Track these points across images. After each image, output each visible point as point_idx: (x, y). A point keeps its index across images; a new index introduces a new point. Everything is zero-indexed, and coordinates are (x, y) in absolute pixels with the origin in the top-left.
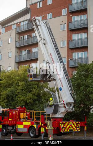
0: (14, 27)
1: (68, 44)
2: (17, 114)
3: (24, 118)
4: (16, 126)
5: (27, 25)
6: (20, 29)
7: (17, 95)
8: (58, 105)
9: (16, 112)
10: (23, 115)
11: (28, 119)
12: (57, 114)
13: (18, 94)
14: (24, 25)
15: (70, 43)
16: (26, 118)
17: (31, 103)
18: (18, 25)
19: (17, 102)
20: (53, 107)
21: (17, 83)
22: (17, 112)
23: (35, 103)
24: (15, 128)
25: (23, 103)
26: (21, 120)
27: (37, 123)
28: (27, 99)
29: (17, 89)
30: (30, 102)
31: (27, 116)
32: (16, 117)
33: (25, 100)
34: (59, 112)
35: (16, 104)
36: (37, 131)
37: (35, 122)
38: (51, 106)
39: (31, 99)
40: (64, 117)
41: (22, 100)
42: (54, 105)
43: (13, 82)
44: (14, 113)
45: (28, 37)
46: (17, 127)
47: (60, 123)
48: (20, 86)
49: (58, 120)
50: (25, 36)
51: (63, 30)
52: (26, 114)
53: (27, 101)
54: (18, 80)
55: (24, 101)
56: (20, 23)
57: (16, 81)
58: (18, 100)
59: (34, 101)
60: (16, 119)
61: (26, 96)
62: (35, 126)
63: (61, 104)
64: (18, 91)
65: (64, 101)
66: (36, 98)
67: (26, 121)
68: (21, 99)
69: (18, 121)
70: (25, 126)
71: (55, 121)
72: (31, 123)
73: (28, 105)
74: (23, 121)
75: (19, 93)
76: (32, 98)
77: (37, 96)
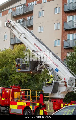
0: (10, 11)
1: (63, 25)
2: (11, 93)
3: (18, 98)
4: (9, 106)
5: (22, 9)
6: (16, 13)
7: (11, 74)
8: (58, 83)
9: (9, 91)
10: (17, 94)
11: (22, 99)
12: (56, 94)
13: (13, 73)
14: (19, 9)
15: (65, 24)
16: (21, 98)
17: (26, 82)
18: (14, 9)
19: (11, 81)
20: (53, 85)
21: (11, 62)
22: (11, 91)
23: (30, 83)
24: (8, 109)
25: (17, 82)
26: (15, 100)
27: (34, 104)
28: (22, 78)
29: (12, 68)
30: (24, 81)
31: (21, 96)
32: (9, 97)
33: (20, 79)
34: (59, 91)
35: (10, 83)
36: (33, 112)
37: (31, 103)
38: (50, 84)
39: (25, 78)
40: (64, 97)
41: (17, 79)
42: (53, 83)
43: (8, 61)
44: (8, 92)
45: (23, 20)
46: (10, 108)
47: (62, 104)
48: (15, 64)
49: (59, 101)
50: (20, 20)
51: (57, 13)
52: (21, 93)
53: (22, 81)
54: (13, 59)
55: (18, 80)
56: (16, 7)
57: (10, 59)
58: (12, 79)
59: (29, 80)
60: (9, 99)
61: (21, 75)
62: (31, 107)
63: (62, 82)
64: (12, 69)
65: (65, 79)
66: (31, 77)
67: (21, 101)
68: (16, 77)
69: (11, 100)
70: (19, 107)
71: (55, 101)
72: (26, 104)
73: (23, 84)
74: (17, 101)
75: (13, 71)
76: (27, 77)
77: (32, 75)
